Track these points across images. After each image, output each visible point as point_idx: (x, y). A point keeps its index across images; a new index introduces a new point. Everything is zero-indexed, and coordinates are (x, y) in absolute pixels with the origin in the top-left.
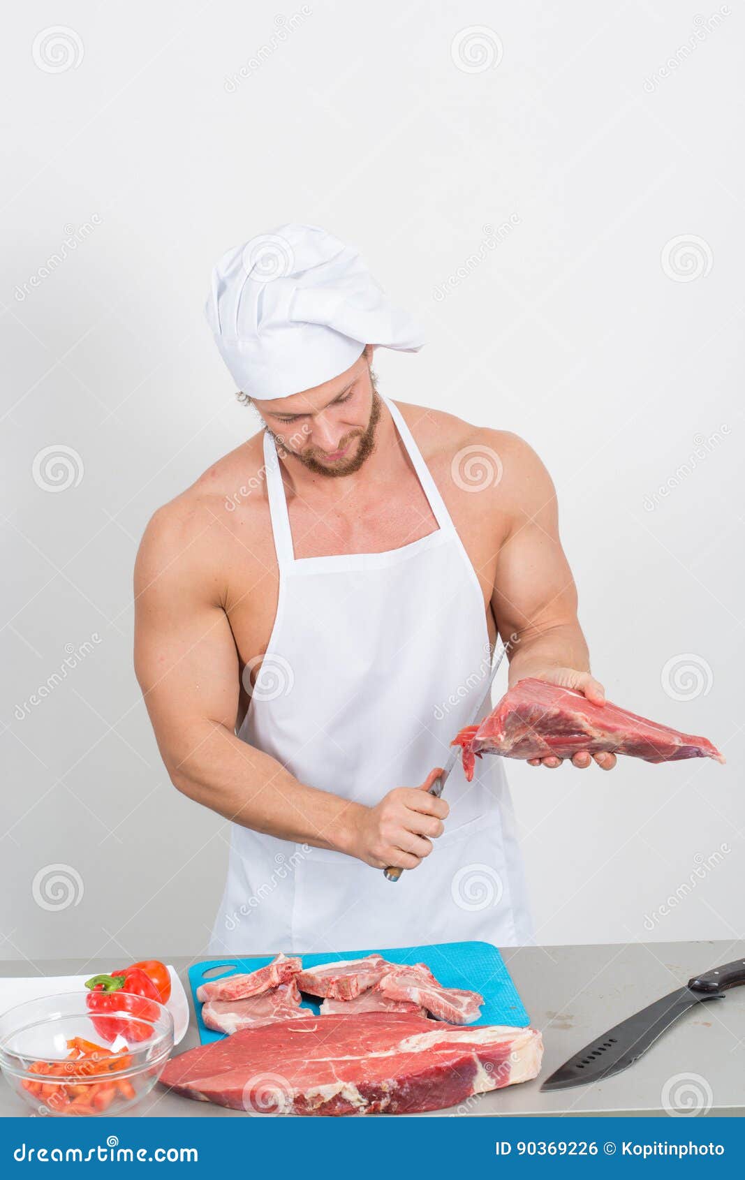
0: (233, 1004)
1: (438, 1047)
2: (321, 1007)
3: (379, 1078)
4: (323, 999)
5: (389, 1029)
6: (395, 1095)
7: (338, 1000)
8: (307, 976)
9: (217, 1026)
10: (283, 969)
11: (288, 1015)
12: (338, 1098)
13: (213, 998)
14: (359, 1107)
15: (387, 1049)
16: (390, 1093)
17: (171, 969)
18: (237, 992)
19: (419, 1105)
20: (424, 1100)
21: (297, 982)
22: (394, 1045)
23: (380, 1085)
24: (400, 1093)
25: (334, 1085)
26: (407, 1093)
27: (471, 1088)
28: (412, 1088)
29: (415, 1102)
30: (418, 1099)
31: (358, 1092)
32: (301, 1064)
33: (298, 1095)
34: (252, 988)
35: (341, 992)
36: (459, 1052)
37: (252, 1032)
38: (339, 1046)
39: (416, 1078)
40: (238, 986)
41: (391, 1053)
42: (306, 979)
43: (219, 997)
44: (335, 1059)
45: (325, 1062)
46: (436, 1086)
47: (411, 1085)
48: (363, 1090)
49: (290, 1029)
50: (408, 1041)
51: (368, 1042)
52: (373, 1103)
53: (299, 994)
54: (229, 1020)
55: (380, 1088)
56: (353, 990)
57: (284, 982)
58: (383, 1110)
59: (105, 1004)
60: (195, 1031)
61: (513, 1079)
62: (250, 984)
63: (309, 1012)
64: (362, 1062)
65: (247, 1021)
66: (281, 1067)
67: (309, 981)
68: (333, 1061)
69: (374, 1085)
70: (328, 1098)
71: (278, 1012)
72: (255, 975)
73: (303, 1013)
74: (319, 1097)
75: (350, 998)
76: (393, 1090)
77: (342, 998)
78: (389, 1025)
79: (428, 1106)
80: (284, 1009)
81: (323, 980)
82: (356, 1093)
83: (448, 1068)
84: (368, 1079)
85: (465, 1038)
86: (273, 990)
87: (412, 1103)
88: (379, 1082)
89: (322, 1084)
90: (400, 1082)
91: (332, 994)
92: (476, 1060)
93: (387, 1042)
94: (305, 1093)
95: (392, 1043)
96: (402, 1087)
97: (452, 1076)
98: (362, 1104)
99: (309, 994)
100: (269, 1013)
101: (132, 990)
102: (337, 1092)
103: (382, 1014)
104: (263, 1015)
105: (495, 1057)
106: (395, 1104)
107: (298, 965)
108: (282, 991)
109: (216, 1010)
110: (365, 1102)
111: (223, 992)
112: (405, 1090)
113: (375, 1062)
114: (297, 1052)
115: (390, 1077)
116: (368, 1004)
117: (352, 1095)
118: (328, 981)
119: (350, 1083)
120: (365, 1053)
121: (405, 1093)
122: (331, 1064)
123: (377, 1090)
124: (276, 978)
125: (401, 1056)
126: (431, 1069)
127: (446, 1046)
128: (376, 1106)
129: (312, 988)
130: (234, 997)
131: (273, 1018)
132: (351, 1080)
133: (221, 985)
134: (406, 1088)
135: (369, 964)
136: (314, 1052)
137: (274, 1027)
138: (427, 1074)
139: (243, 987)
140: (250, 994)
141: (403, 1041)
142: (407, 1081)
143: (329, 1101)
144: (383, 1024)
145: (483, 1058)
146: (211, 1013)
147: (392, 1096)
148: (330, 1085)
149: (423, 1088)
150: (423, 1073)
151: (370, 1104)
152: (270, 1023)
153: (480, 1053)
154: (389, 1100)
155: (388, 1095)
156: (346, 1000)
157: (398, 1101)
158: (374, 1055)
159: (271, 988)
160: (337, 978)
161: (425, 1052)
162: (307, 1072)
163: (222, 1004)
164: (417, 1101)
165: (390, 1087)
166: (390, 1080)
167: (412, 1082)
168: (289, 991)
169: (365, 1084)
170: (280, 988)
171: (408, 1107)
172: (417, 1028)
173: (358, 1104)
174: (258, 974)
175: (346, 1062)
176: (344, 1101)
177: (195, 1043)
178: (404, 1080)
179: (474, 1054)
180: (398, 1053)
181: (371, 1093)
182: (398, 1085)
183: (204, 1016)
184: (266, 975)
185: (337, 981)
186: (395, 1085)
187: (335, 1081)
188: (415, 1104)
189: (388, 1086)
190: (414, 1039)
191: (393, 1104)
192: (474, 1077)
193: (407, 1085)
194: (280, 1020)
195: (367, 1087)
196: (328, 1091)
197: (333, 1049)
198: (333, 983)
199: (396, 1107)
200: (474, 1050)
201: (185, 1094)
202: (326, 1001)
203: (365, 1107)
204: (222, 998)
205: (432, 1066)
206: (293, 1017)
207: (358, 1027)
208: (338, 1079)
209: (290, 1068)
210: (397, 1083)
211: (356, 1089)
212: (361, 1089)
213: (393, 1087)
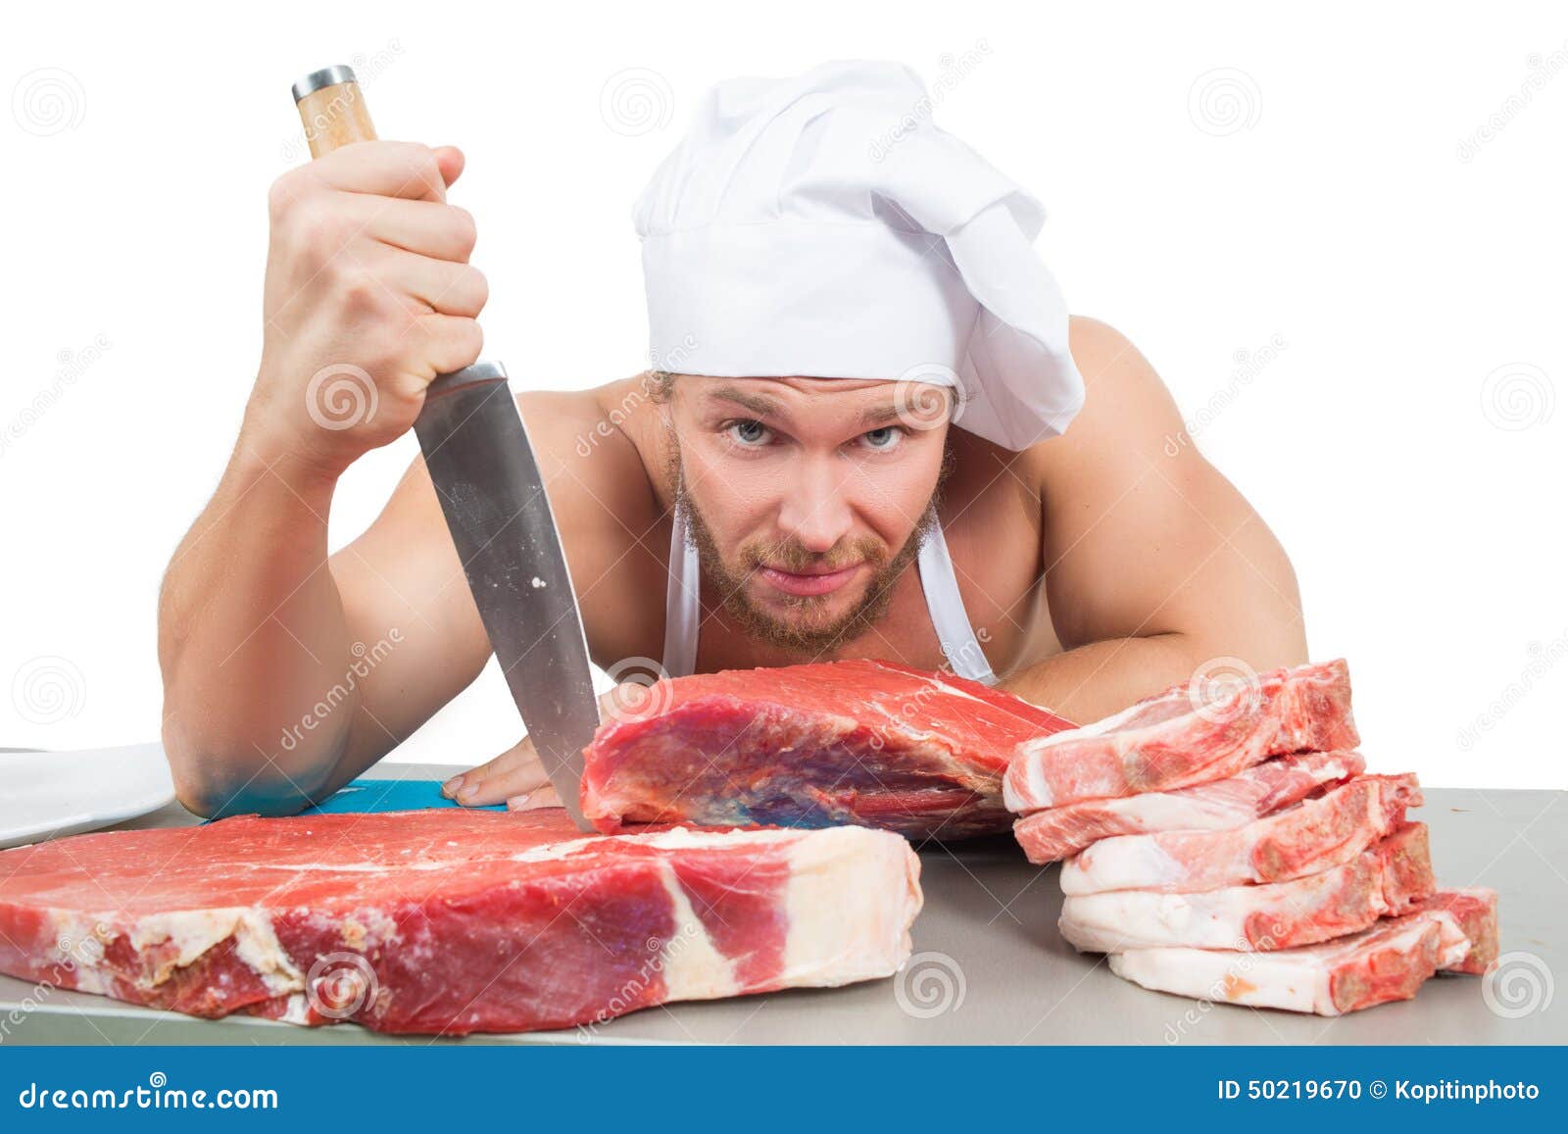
6: (387, 965)
12: (223, 956)
14: (283, 993)
16: (368, 954)
23: (336, 924)
24: (401, 957)
25: (215, 912)
26: (424, 963)
28: (441, 947)
29: (449, 994)
30: (457, 987)
31: (274, 941)
33: (115, 935)
39: (460, 918)
46: (521, 950)
47: (439, 936)
48: (289, 933)
55: (339, 934)
61: (796, 971)
69: (321, 921)
70: (190, 952)
74: (164, 945)
76: (382, 948)
79: (490, 1015)
82: (271, 944)
87: (435, 997)
88: (340, 914)
90: (407, 924)
92: (671, 885)
94: (134, 928)
96: (410, 941)
98: (290, 983)
102: (220, 936)
105: (732, 880)
106: (384, 996)
110: (297, 975)
112: (417, 951)
115: (374, 903)
117: (261, 951)
121: (418, 959)
123: (329, 941)
134: (424, 945)
138: (498, 906)
142: (427, 921)
143: (195, 963)
147: (373, 965)
148: (203, 912)
149: (477, 949)
150: (483, 902)
157: (393, 986)
164: (456, 994)
165: (370, 933)
166: (374, 914)
167: (444, 925)
169: (300, 919)
173: (280, 983)
176: (247, 975)
178: (419, 917)
179: (661, 864)
181: (311, 948)
182: (399, 932)
186: (389, 930)
188: (446, 1002)
189: (363, 930)
193: (426, 935)
195: (306, 929)
199: (387, 1006)
200: (669, 854)
203: (298, 994)
210: (394, 925)
211: (272, 928)
212: (287, 933)
213: (379, 939)
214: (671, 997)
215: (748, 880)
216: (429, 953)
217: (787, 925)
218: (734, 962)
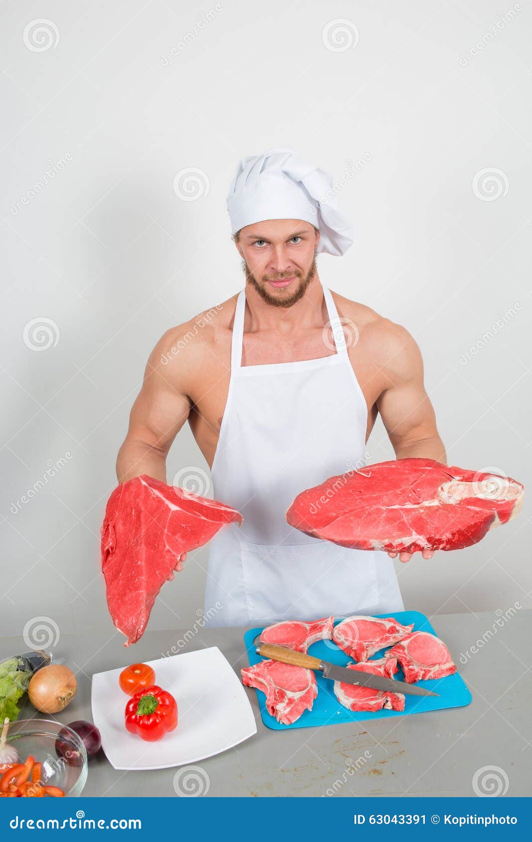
3: (440, 533)
12: (414, 544)
15: (433, 497)
22: (436, 493)
23: (441, 537)
25: (412, 536)
31: (426, 541)
32: (379, 511)
33: (388, 544)
36: (485, 510)
38: (399, 492)
41: (435, 503)
44: (403, 507)
45: (397, 510)
48: (429, 540)
50: (443, 490)
51: (418, 490)
55: (441, 539)
58: (441, 549)
64: (421, 511)
66: (369, 514)
68: (401, 509)
69: (437, 537)
74: (401, 545)
78: (424, 471)
84: (432, 532)
89: (402, 535)
90: (453, 534)
93: (430, 489)
95: (434, 491)
96: (454, 537)
97: (482, 526)
102: (414, 541)
105: (507, 512)
113: (431, 512)
114: (374, 498)
117: (423, 543)
119: (422, 536)
120: (419, 501)
122: (401, 512)
123: (438, 540)
125: (447, 508)
126: (472, 524)
128: (437, 547)
132: (422, 533)
136: (386, 499)
138: (470, 527)
141: (440, 489)
143: (408, 546)
144: (419, 470)
147: (447, 542)
148: (409, 537)
150: (467, 528)
151: (433, 546)
154: (445, 545)
155: (445, 542)
157: (450, 543)
158: (426, 504)
162: (388, 520)
166: (447, 535)
167: (460, 533)
169: (432, 537)
171: (456, 547)
175: (410, 510)
178: (456, 533)
180: (442, 504)
181: (435, 541)
186: (450, 536)
189: (446, 538)
193: (457, 536)
196: (407, 541)
197: (397, 496)
199: (449, 547)
200: (495, 508)
207: (405, 473)
208: (411, 530)
209: (375, 516)
211: (426, 539)
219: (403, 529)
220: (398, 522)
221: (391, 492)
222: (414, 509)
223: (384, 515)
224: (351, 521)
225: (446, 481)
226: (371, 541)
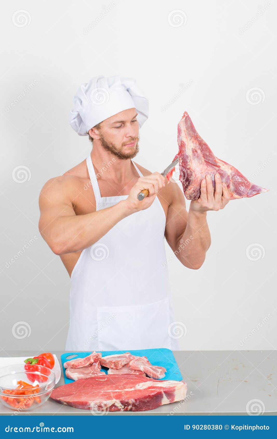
0: (76, 370)
1: (150, 388)
2: (108, 371)
3: (128, 398)
4: (109, 368)
5: (132, 380)
6: (134, 405)
7: (114, 369)
8: (103, 360)
9: (71, 377)
10: (95, 357)
11: (96, 374)
12: (113, 405)
13: (70, 367)
14: (121, 409)
15: (131, 388)
16: (132, 404)
17: (55, 356)
18: (78, 365)
19: (142, 408)
20: (144, 407)
21: (100, 362)
22: (134, 386)
23: (128, 401)
25: (112, 400)
26: (138, 404)
27: (161, 403)
31: (120, 403)
32: (100, 392)
34: (84, 364)
35: (115, 366)
36: (157, 390)
37: (83, 380)
38: (114, 386)
40: (79, 363)
41: (133, 389)
42: (103, 361)
43: (72, 367)
44: (113, 391)
45: (109, 392)
46: (148, 402)
47: (140, 401)
48: (122, 403)
49: (97, 380)
50: (139, 385)
51: (125, 385)
52: (126, 407)
53: (100, 367)
54: (75, 375)
55: (128, 402)
56: (120, 365)
57: (95, 362)
58: (129, 410)
59: (31, 369)
60: (63, 379)
61: (176, 400)
62: (83, 362)
63: (103, 373)
64: (123, 392)
65: (82, 376)
66: (93, 393)
67: (104, 362)
68: (112, 392)
69: (126, 401)
71: (92, 373)
72: (85, 359)
73: (101, 373)
75: (119, 368)
76: (133, 403)
77: (116, 368)
78: (132, 379)
79: (146, 409)
80: (95, 372)
81: (109, 362)
82: (120, 404)
83: (153, 396)
84: (124, 398)
85: (159, 384)
86: (91, 365)
88: (128, 400)
89: (108, 400)
90: (136, 400)
91: (112, 367)
92: (163, 393)
93: (131, 386)
95: (133, 386)
96: (136, 402)
97: (154, 398)
98: (122, 408)
99: (104, 367)
100: (89, 373)
101: (41, 364)
102: (113, 403)
103: (130, 375)
104: (88, 374)
105: (169, 392)
106: (134, 408)
107: (100, 356)
108: (94, 365)
109: (70, 371)
110: (123, 407)
111: (73, 365)
112: (137, 403)
113: (127, 393)
114: (99, 388)
115: (132, 398)
116: (125, 371)
117: (119, 404)
118: (111, 362)
119: (118, 400)
120: (123, 389)
123: (127, 403)
124: (92, 361)
125: (136, 391)
126: (147, 396)
127: (152, 387)
128: (127, 408)
129: (105, 364)
130: (77, 367)
131: (91, 375)
132: (118, 399)
133: (72, 362)
134: (138, 402)
135: (125, 356)
136: (106, 388)
137: (92, 378)
138: (146, 397)
139: (80, 363)
140: (83, 366)
141: (137, 385)
142: (138, 400)
143: (110, 406)
144: (130, 378)
145: (165, 392)
146: (68, 372)
147: (132, 405)
148: (111, 401)
149: (144, 402)
150: (144, 397)
151: (125, 408)
152: (90, 377)
153: (164, 390)
154: (132, 406)
155: (131, 405)
156: (117, 369)
157: (135, 407)
158: (126, 390)
159: (90, 364)
160: (114, 361)
161: (145, 389)
162: (103, 395)
163: (72, 369)
164: (142, 407)
165: (132, 402)
166: (132, 400)
167: (140, 400)
168: (97, 365)
169: (123, 401)
170: (94, 364)
171: (138, 409)
172: (142, 380)
173: (120, 408)
174: (86, 359)
175: (116, 392)
176: (116, 406)
177: (63, 384)
178: (137, 399)
179: (162, 391)
180: (135, 390)
181: (125, 404)
183: (66, 374)
184: (89, 359)
185: (114, 362)
186: (134, 401)
187: (113, 399)
188: (141, 408)
189: (131, 401)
190: (141, 384)
191: (133, 408)
192: (162, 399)
193: (138, 401)
194: (93, 376)
195: (124, 402)
196: (110, 403)
197: (112, 387)
198: (112, 363)
199: (134, 409)
200: (162, 389)
201: (59, 402)
202: (110, 369)
203: (123, 409)
204: (73, 367)
205: (147, 395)
206: (98, 375)
207: (121, 379)
208: (113, 398)
209: (96, 394)
210: (134, 400)
211: (120, 402)
212: (122, 402)
213: (133, 402)
214: (162, 404)
215: (171, 392)
216: (138, 403)
217: (175, 396)
218: (169, 400)
219: (109, 398)
220: (107, 396)
221: (110, 386)
222: (119, 392)
223: (101, 394)
224: (82, 395)
225: (142, 382)
226: (90, 402)
